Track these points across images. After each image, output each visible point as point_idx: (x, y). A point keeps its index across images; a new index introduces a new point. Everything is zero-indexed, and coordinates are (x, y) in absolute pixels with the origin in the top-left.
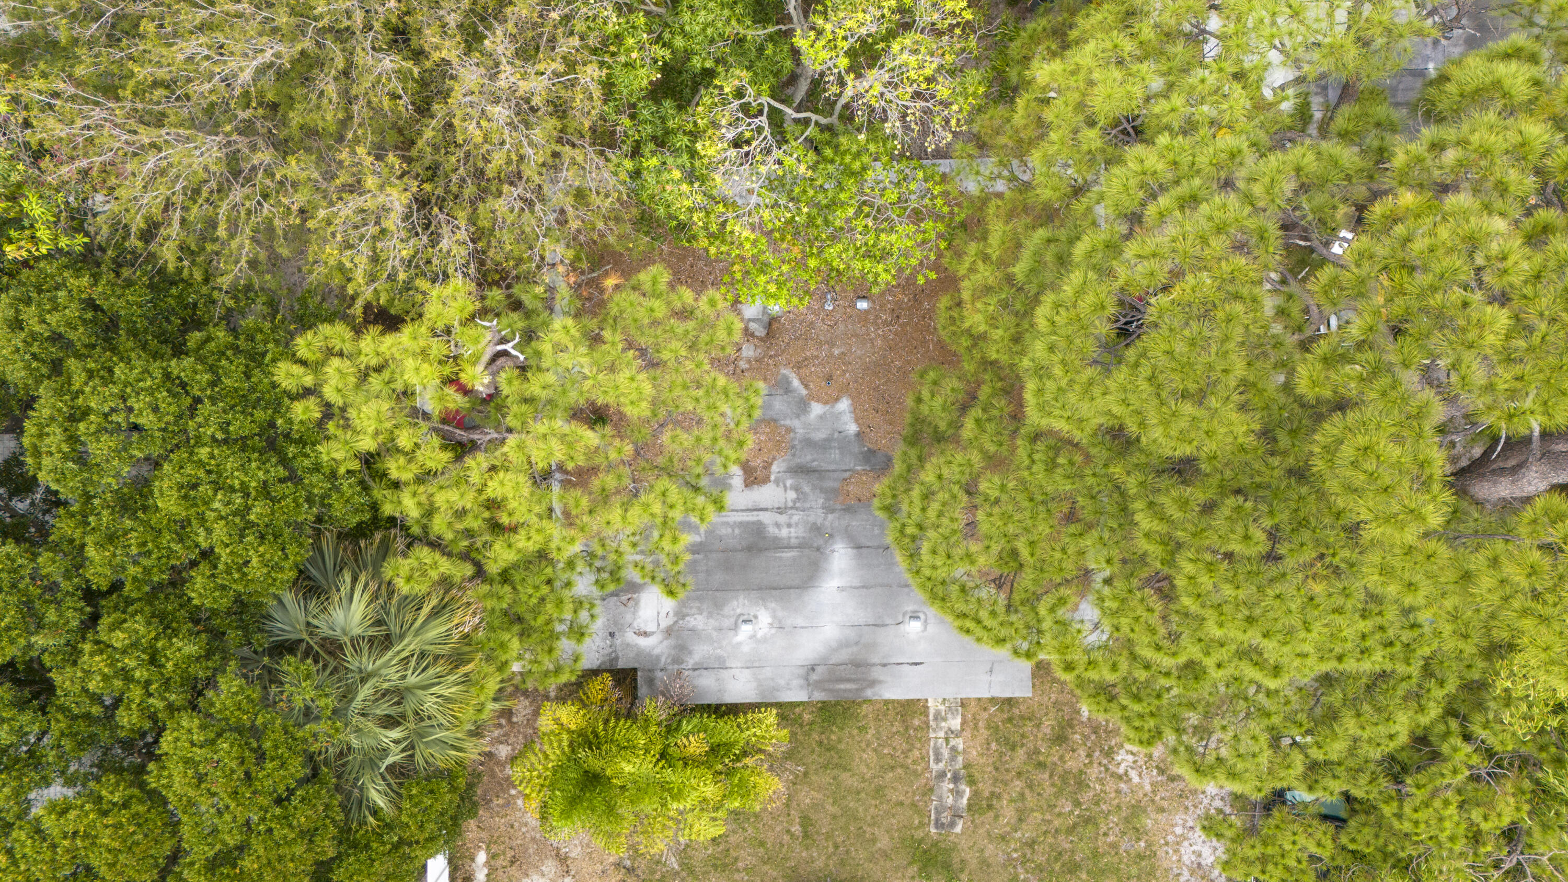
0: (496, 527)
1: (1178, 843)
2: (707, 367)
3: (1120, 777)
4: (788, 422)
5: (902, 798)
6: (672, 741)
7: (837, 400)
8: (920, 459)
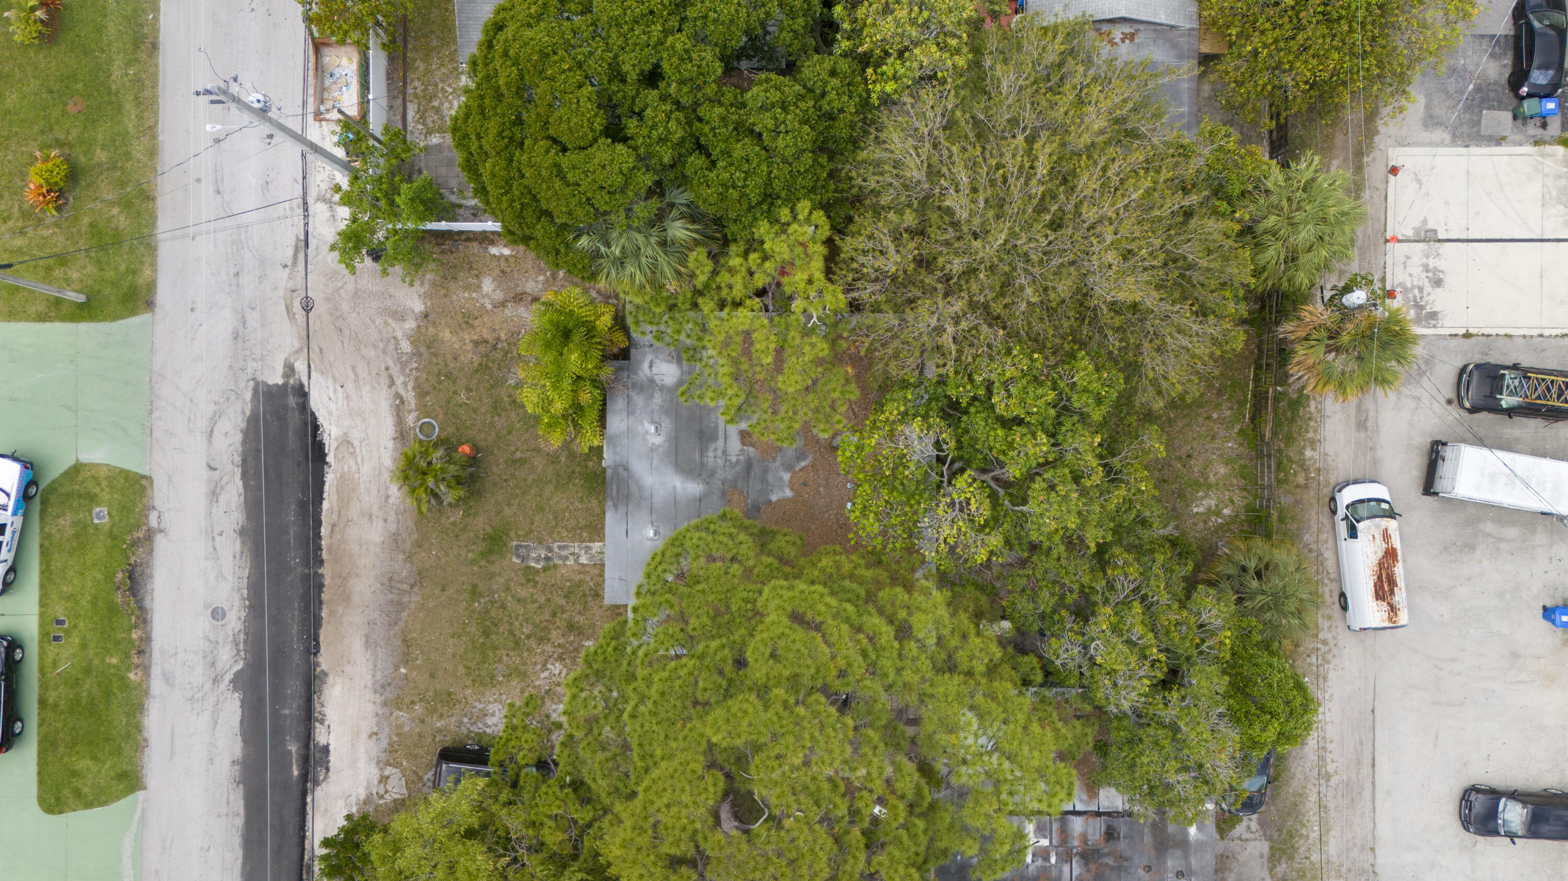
0: (723, 304)
1: (500, 701)
2: (804, 418)
4: (779, 458)
5: (536, 524)
6: (588, 383)
7: (792, 489)
8: (752, 534)
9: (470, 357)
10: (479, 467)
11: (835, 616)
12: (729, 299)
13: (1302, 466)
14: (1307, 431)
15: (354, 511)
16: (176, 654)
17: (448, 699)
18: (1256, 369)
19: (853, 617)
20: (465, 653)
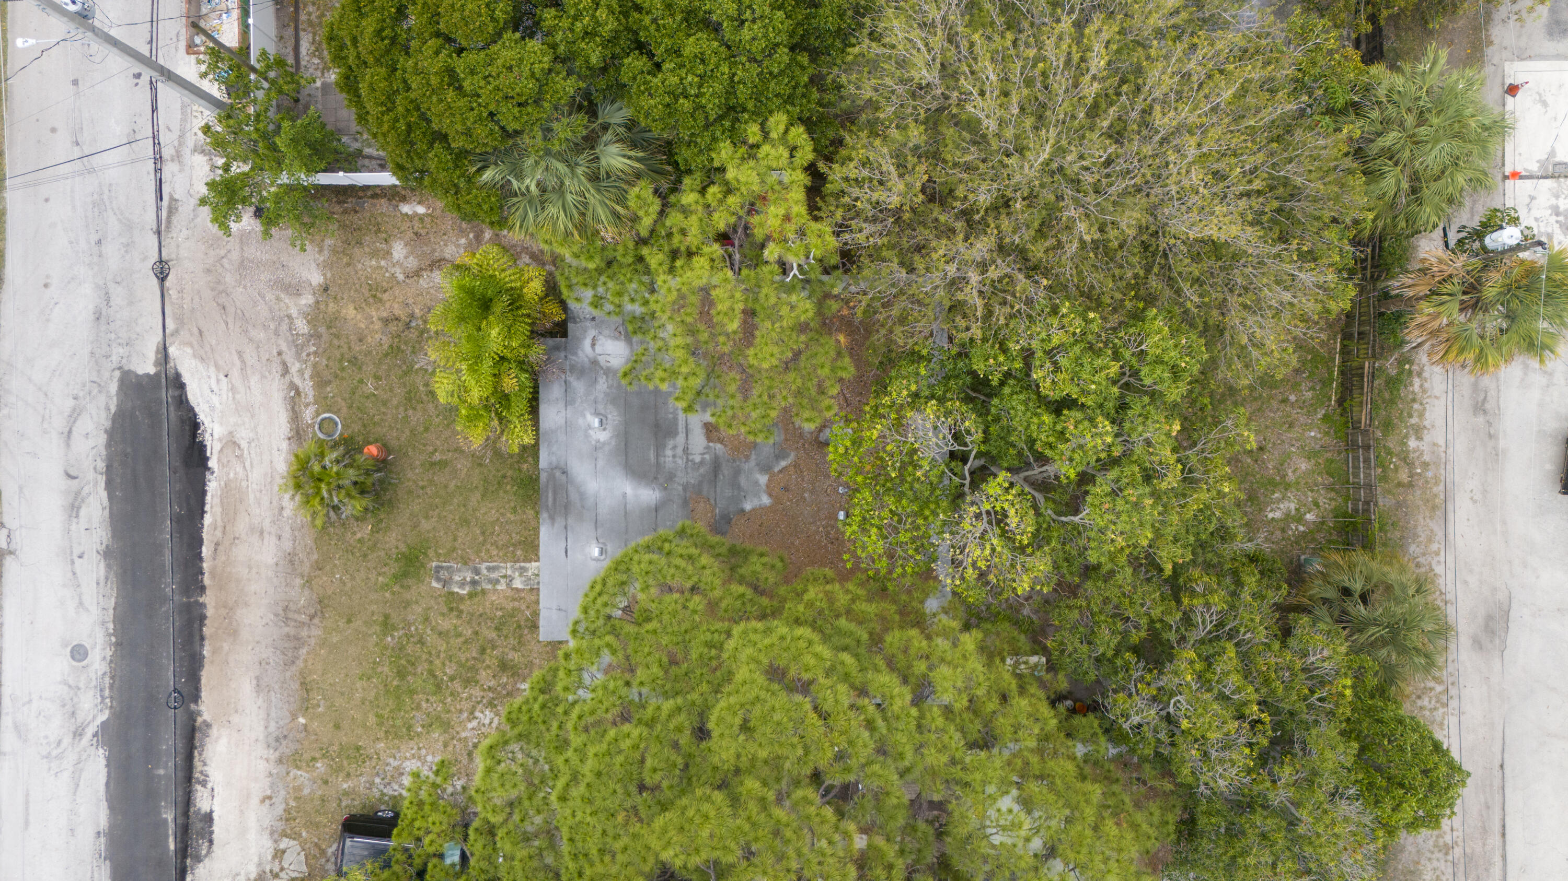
0: (674, 254)
1: (419, 758)
2: (783, 404)
3: (472, 713)
4: (753, 457)
5: (460, 540)
6: (513, 365)
7: (770, 495)
8: (719, 555)
9: (378, 338)
10: (391, 472)
11: (828, 673)
12: (683, 249)
13: (1404, 460)
14: (1410, 416)
15: (241, 527)
16: (30, 701)
17: (357, 754)
18: (1343, 339)
19: (854, 673)
20: (376, 698)
